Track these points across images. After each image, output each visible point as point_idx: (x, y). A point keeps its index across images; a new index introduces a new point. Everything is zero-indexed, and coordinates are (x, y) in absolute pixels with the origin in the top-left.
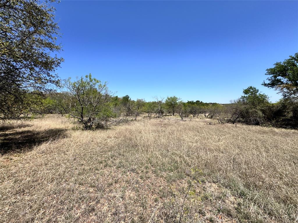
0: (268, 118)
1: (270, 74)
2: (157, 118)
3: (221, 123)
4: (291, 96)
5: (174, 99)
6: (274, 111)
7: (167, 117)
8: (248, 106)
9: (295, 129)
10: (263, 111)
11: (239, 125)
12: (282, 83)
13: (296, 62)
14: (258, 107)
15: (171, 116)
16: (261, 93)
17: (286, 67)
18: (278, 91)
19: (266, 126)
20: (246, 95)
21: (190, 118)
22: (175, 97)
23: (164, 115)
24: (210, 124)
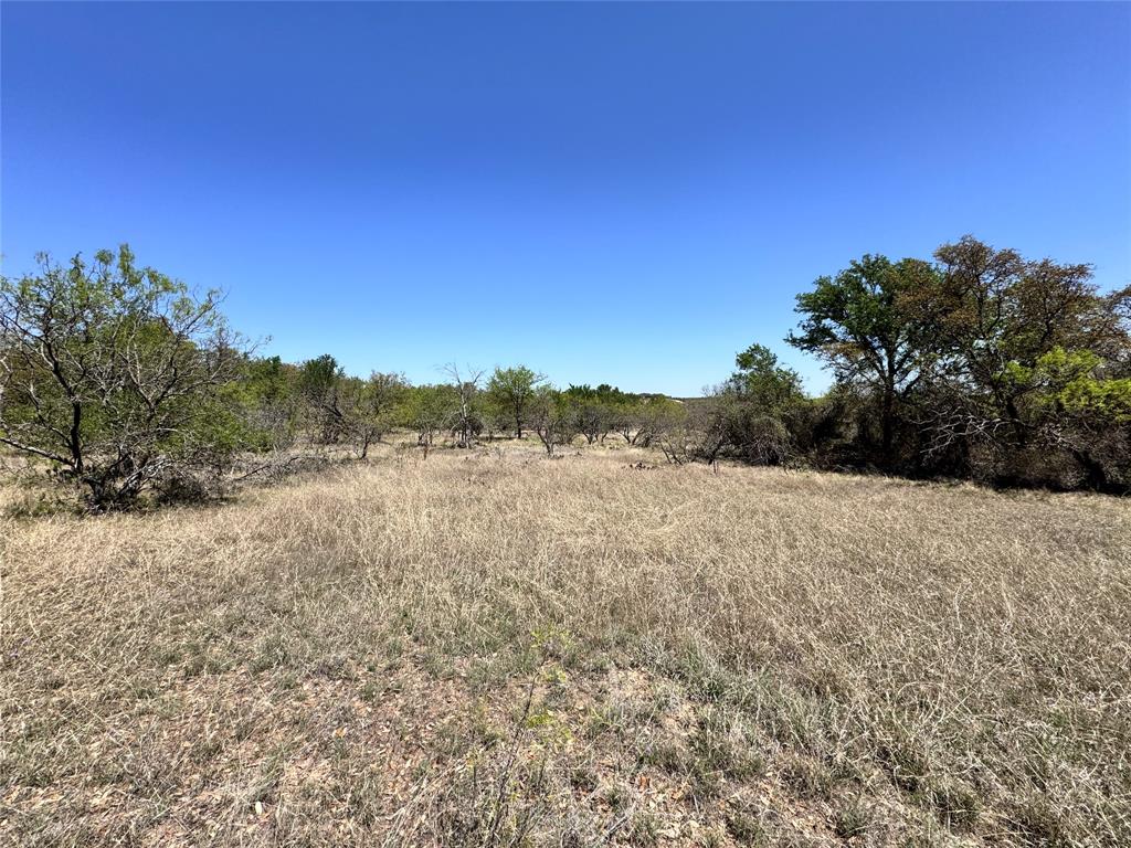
0: (799, 443)
1: (806, 311)
2: (457, 449)
3: (673, 461)
4: (855, 378)
5: (521, 378)
6: (817, 420)
7: (495, 444)
8: (749, 406)
9: (861, 473)
10: (789, 423)
11: (725, 467)
12: (834, 339)
13: (864, 280)
14: (776, 410)
15: (510, 442)
16: (784, 368)
17: (842, 291)
18: (823, 363)
19: (795, 467)
20: (744, 372)
21: (575, 448)
22: (523, 368)
23: (482, 439)
24: (640, 466)
